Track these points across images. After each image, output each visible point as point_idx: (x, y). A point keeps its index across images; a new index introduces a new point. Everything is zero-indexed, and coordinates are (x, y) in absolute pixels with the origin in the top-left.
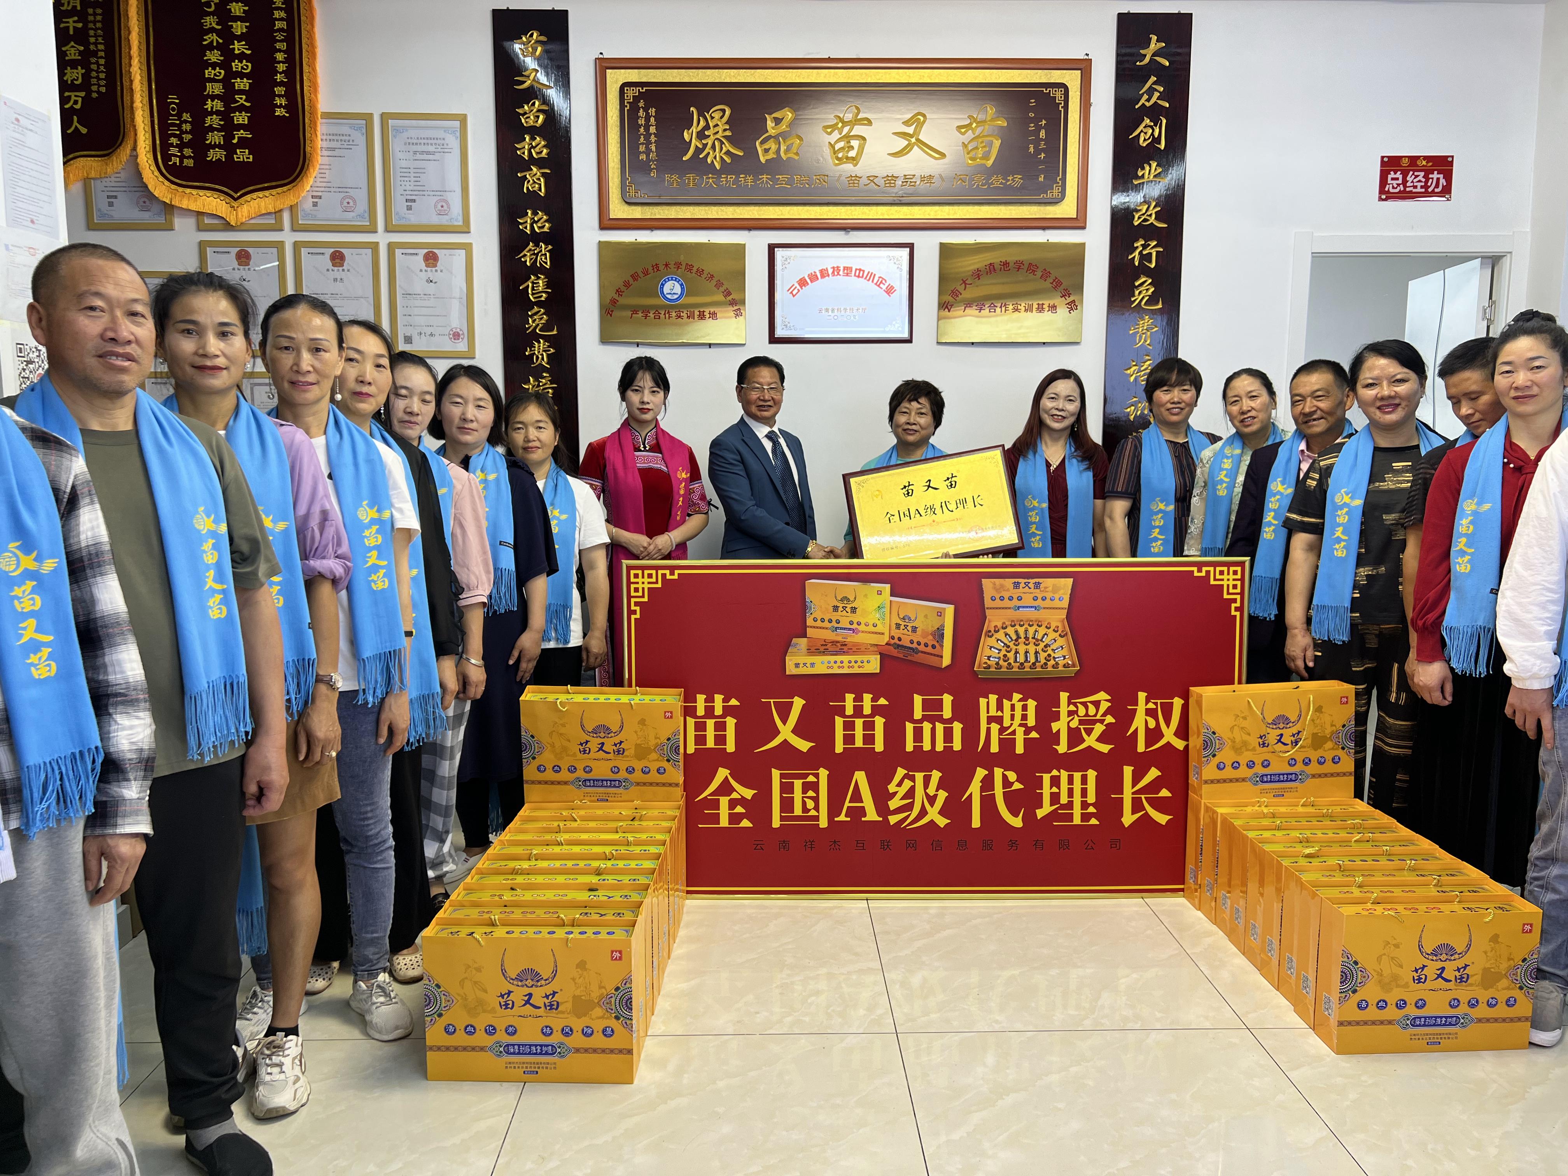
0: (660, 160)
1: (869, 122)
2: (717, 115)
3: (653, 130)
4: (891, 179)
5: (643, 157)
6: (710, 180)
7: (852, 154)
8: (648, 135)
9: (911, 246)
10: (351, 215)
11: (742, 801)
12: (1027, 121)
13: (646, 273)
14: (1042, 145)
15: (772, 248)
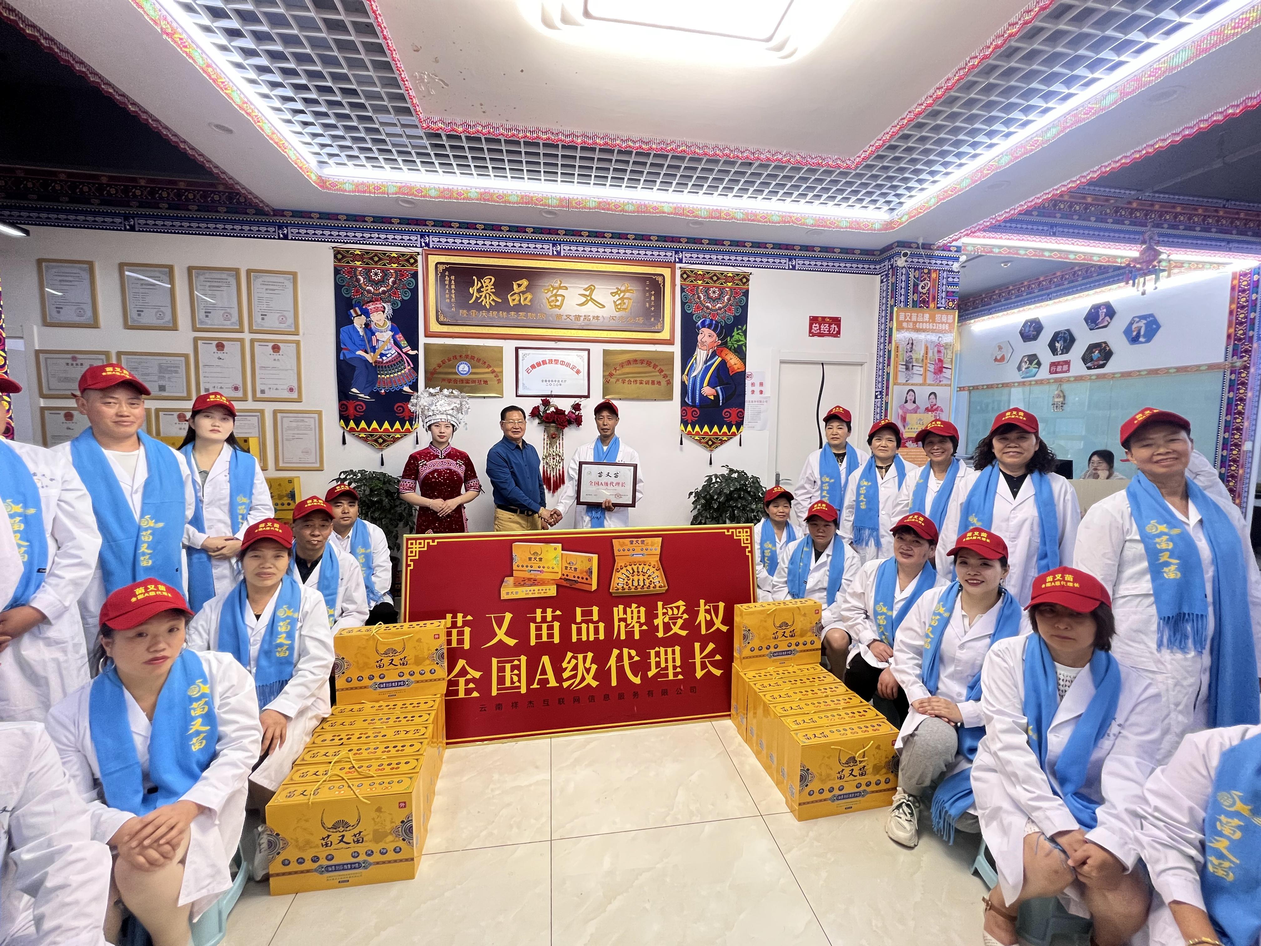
0: (456, 302)
1: (566, 288)
2: (488, 281)
3: (453, 287)
4: (578, 317)
5: (448, 301)
6: (484, 313)
7: (558, 303)
8: (450, 289)
9: (589, 350)
10: (282, 325)
11: (473, 680)
12: (645, 291)
13: (449, 360)
14: (653, 303)
15: (517, 349)
